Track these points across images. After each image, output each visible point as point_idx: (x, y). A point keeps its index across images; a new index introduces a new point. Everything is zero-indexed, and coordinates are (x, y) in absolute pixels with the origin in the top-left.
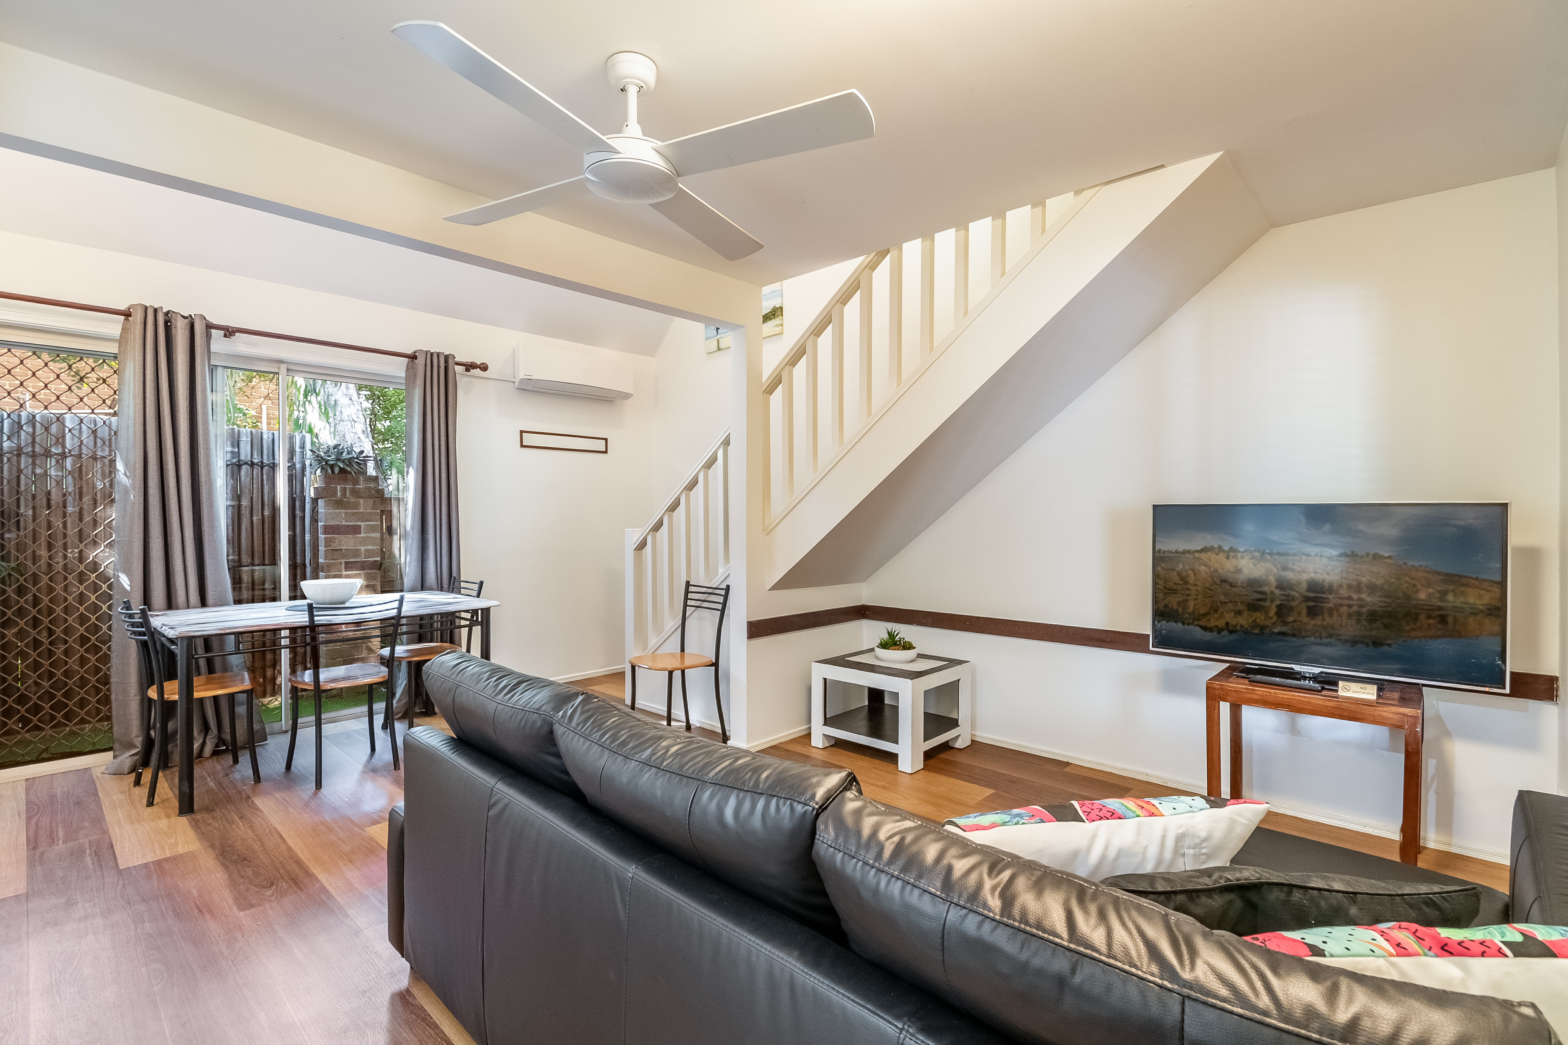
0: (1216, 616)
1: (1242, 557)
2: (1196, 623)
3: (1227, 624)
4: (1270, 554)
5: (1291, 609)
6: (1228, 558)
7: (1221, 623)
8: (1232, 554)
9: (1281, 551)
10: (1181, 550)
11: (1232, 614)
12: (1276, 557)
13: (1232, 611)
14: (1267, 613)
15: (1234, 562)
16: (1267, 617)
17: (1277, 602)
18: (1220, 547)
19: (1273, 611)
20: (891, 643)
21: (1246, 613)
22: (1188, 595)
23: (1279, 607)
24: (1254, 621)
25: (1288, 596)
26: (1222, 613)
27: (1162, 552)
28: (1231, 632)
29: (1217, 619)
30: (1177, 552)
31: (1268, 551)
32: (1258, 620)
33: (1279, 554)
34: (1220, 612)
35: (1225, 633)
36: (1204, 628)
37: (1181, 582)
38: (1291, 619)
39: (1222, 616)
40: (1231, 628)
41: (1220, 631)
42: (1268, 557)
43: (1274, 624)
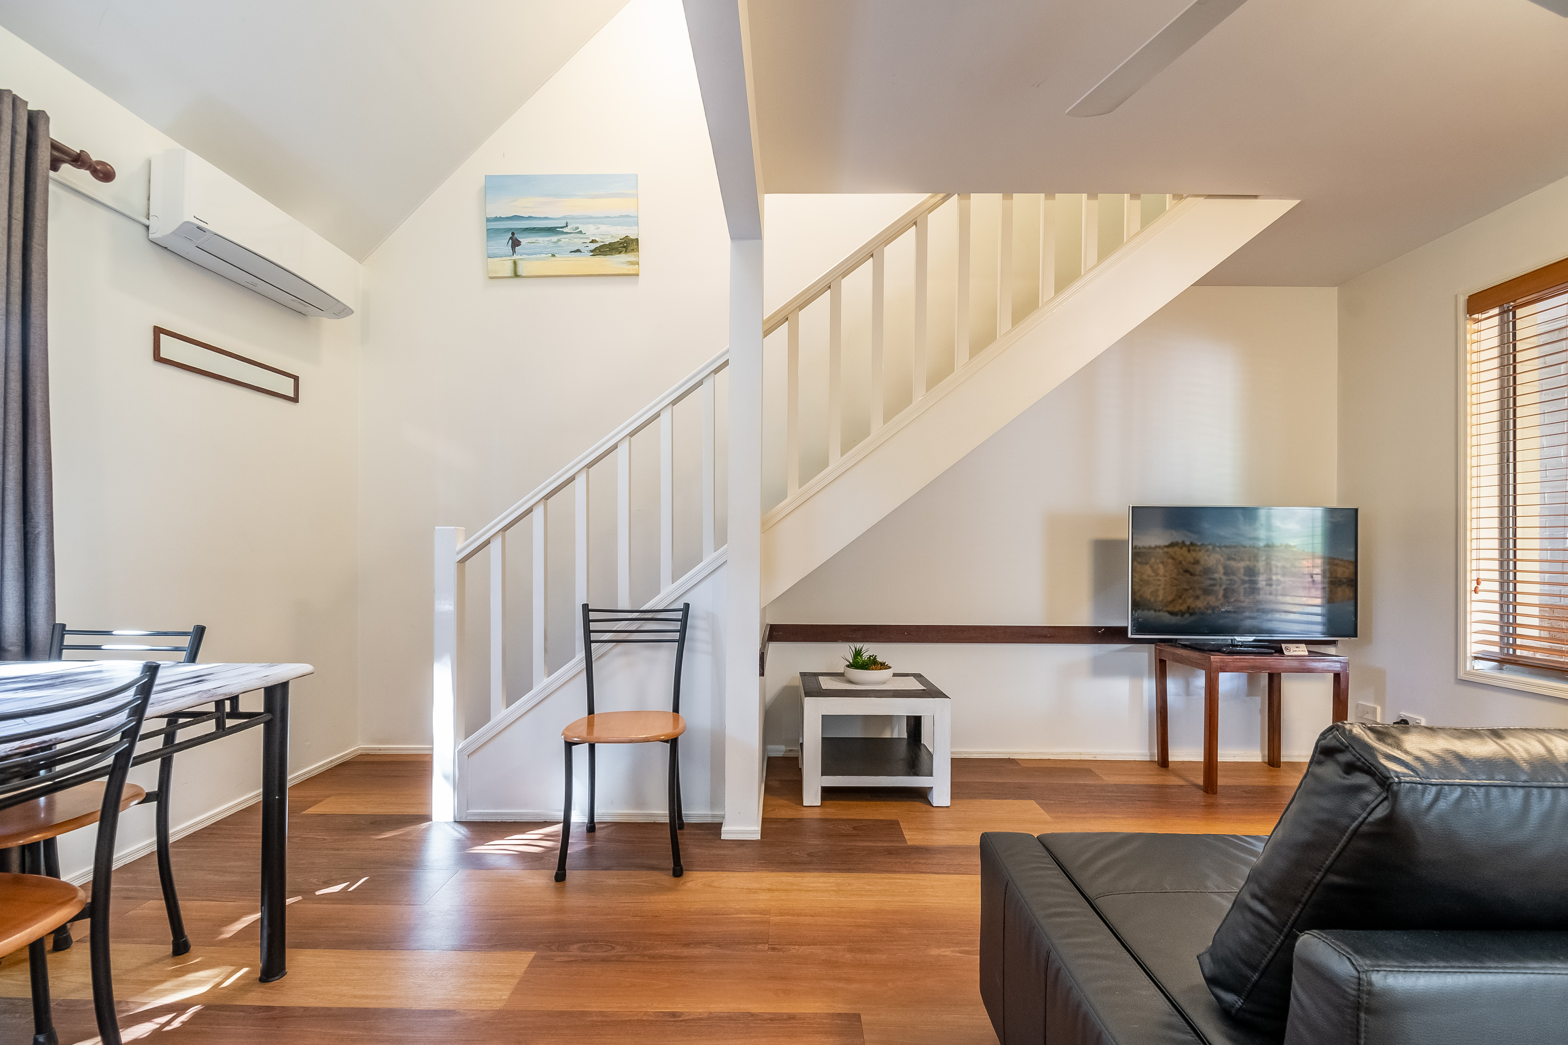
0: (1180, 601)
1: (1200, 550)
2: (1165, 609)
3: (1189, 608)
4: (1218, 547)
5: (1233, 591)
6: (1189, 551)
7: (1184, 608)
8: (1192, 548)
9: (1228, 544)
10: (1153, 545)
11: (1192, 599)
12: (1223, 549)
13: (1192, 596)
14: (1216, 597)
15: (1194, 554)
16: (1217, 599)
17: (1224, 587)
18: (1183, 542)
19: (1221, 593)
20: (859, 663)
21: (1202, 598)
22: (1159, 585)
23: (1225, 590)
24: (1208, 603)
25: (1231, 580)
26: (1185, 599)
27: (1138, 548)
28: (1191, 614)
29: (1181, 604)
30: (1150, 548)
31: (1218, 544)
32: (1211, 603)
33: (1226, 547)
34: (1183, 597)
35: (1187, 615)
36: (1172, 613)
37: (1153, 574)
38: (1232, 600)
39: (1184, 601)
40: (1191, 611)
41: (1183, 614)
42: (1218, 549)
43: (1222, 605)
